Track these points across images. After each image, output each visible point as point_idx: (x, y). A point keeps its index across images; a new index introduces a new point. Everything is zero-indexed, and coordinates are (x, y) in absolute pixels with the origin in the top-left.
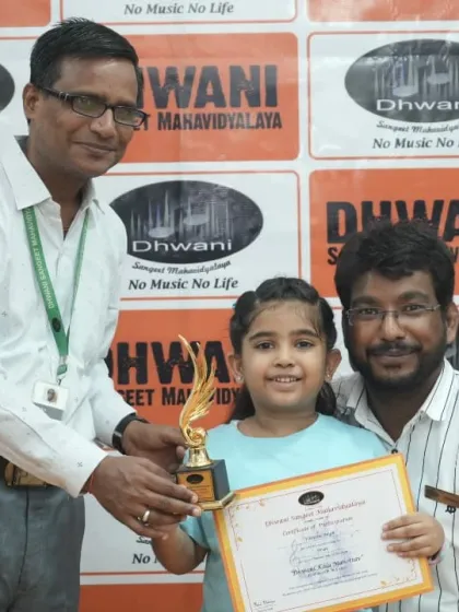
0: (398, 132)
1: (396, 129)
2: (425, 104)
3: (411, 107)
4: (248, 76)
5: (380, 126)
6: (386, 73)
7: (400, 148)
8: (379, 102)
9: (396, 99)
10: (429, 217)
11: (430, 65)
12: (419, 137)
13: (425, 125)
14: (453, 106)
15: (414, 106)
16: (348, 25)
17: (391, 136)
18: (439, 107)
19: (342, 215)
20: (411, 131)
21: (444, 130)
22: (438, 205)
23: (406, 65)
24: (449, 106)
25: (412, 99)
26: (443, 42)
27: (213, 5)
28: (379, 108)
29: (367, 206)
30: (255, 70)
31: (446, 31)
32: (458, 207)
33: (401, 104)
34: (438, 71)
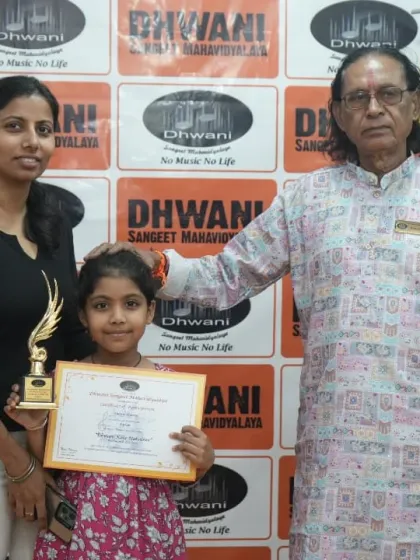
0: (178, 153)
1: (176, 151)
2: (197, 134)
3: (187, 136)
4: (76, 112)
5: (166, 148)
6: (170, 112)
7: (179, 164)
8: (166, 133)
9: (178, 131)
10: (198, 211)
11: (201, 109)
12: (192, 157)
13: (197, 149)
14: (216, 136)
15: (189, 135)
17: (171, 155)
18: (207, 137)
19: (138, 209)
20: (187, 152)
21: (210, 152)
22: (205, 204)
23: (185, 107)
25: (189, 131)
26: (209, 93)
27: (53, 62)
28: (165, 136)
29: (156, 203)
30: (81, 108)
31: (212, 85)
32: (218, 205)
33: (181, 133)
34: (206, 112)
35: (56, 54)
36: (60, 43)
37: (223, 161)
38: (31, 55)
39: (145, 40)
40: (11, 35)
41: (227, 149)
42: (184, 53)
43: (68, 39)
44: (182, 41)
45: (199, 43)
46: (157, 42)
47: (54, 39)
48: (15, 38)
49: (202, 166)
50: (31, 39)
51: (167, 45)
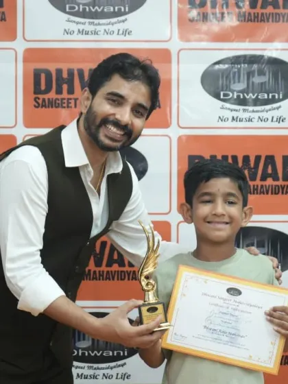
0: (234, 112)
1: (232, 110)
2: (251, 95)
3: (242, 97)
5: (222, 108)
6: (226, 75)
7: (235, 122)
8: (222, 93)
9: (233, 92)
10: (252, 165)
11: (254, 71)
12: (246, 115)
13: (251, 108)
14: (268, 96)
15: (244, 96)
16: (204, 44)
17: (229, 115)
18: (259, 97)
20: (241, 111)
21: (262, 111)
22: (258, 158)
23: (239, 70)
24: (266, 97)
25: (242, 92)
26: (262, 56)
27: (119, 30)
28: (222, 97)
31: (265, 50)
32: (270, 159)
33: (235, 94)
34: (259, 75)
35: (121, 24)
36: (125, 13)
37: (275, 119)
38: (99, 24)
39: (203, 10)
40: (81, 7)
41: (278, 108)
42: (239, 20)
43: (132, 9)
44: (237, 10)
45: (252, 11)
46: (214, 10)
47: (120, 9)
48: (84, 9)
49: (256, 123)
50: (99, 10)
51: (223, 14)
